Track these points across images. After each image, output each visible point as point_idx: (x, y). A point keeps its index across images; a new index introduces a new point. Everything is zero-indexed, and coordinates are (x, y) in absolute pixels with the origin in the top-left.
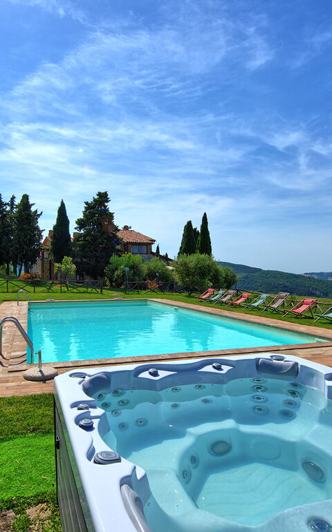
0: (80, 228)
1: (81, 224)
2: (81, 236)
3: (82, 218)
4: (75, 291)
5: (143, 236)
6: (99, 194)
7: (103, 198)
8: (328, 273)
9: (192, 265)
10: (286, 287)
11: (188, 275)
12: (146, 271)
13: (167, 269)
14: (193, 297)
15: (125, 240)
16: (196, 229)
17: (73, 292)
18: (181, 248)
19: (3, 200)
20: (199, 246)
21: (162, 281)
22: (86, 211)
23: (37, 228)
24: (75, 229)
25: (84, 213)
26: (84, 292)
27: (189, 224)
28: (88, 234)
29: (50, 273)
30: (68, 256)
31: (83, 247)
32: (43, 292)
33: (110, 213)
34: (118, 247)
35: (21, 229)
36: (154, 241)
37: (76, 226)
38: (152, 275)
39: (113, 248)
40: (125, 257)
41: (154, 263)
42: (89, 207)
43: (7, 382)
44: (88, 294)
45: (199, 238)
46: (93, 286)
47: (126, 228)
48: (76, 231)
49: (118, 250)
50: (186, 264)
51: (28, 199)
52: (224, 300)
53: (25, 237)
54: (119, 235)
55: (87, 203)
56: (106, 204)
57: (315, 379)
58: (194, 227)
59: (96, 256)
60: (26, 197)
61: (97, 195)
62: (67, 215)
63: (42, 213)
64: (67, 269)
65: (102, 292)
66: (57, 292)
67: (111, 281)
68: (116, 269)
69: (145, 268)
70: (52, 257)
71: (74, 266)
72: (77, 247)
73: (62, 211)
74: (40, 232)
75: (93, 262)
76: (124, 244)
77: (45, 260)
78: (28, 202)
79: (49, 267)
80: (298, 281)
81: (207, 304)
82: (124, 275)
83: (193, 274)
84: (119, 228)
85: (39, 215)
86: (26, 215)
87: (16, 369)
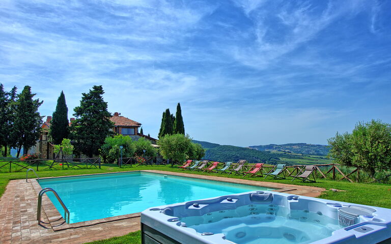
0: (78, 115)
1: (79, 111)
2: (78, 121)
3: (80, 106)
4: (76, 167)
5: (131, 120)
6: (95, 88)
7: (98, 90)
8: (264, 146)
9: (173, 143)
10: (237, 157)
11: (170, 150)
12: (135, 149)
13: (152, 147)
14: (176, 167)
15: (117, 124)
16: (172, 115)
17: (74, 169)
18: (161, 130)
19: (5, 90)
20: (175, 128)
21: (148, 156)
22: (83, 101)
23: (38, 115)
24: (74, 115)
25: (82, 102)
26: (84, 168)
27: (168, 111)
28: (85, 119)
29: (48, 153)
30: (67, 138)
31: (80, 130)
32: (45, 170)
33: (105, 103)
34: (111, 130)
35: (22, 115)
36: (140, 124)
37: (74, 113)
38: (140, 152)
39: (107, 131)
40: (117, 137)
41: (141, 142)
42: (86, 97)
43: (58, 238)
44: (88, 170)
45: (175, 122)
46: (92, 162)
47: (116, 114)
48: (74, 117)
49: (111, 133)
50: (169, 142)
51: (29, 89)
52: (200, 167)
53: (26, 122)
54: (111, 120)
55: (84, 94)
56: (101, 95)
57: (282, 201)
58: (171, 114)
59: (92, 138)
60: (27, 88)
61: (93, 88)
62: (66, 104)
63: (43, 101)
64: (66, 149)
65: (100, 167)
66: (59, 170)
67: (105, 158)
68: (111, 148)
69: (134, 146)
70: (51, 140)
71: (72, 147)
72: (74, 130)
73: (62, 100)
74: (41, 118)
75: (89, 143)
76: (116, 128)
77: (44, 142)
78: (30, 92)
79: (47, 148)
80: (246, 152)
81: (187, 171)
82: (117, 153)
83: (174, 150)
84: (112, 115)
85: (40, 104)
86: (28, 103)
87: (60, 229)
